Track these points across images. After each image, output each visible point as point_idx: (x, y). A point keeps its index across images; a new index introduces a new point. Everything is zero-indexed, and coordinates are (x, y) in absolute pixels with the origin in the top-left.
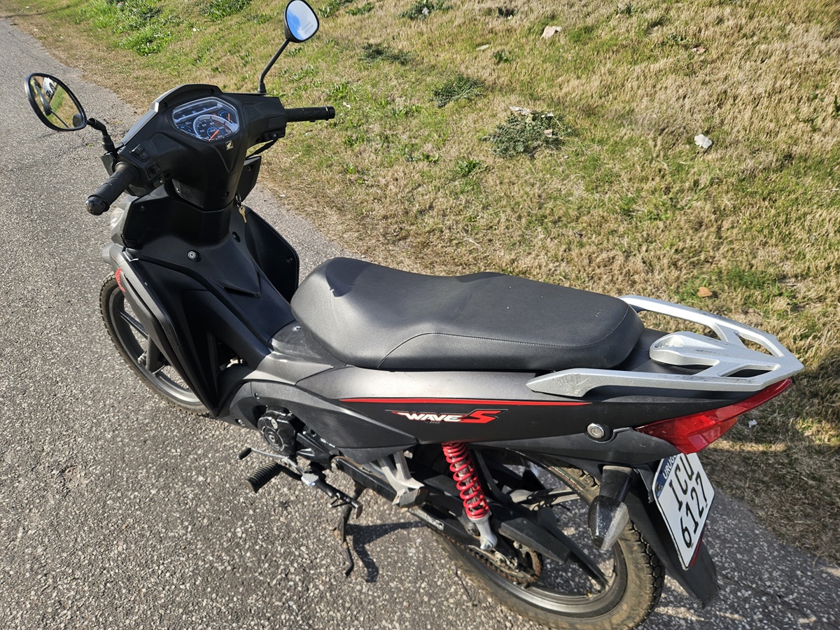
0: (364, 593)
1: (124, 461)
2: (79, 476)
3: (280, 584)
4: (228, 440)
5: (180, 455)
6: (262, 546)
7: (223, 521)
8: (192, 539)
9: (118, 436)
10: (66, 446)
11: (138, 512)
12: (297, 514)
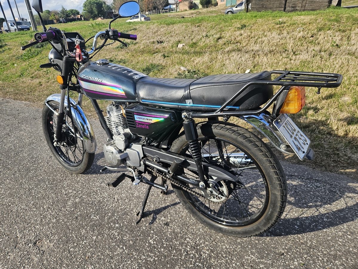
0: (228, 248)
1: (70, 230)
2: (46, 243)
3: (186, 257)
4: (121, 206)
5: (100, 219)
6: (167, 244)
7: (140, 240)
8: (128, 252)
9: (60, 219)
10: (31, 231)
11: (91, 249)
12: (175, 226)
